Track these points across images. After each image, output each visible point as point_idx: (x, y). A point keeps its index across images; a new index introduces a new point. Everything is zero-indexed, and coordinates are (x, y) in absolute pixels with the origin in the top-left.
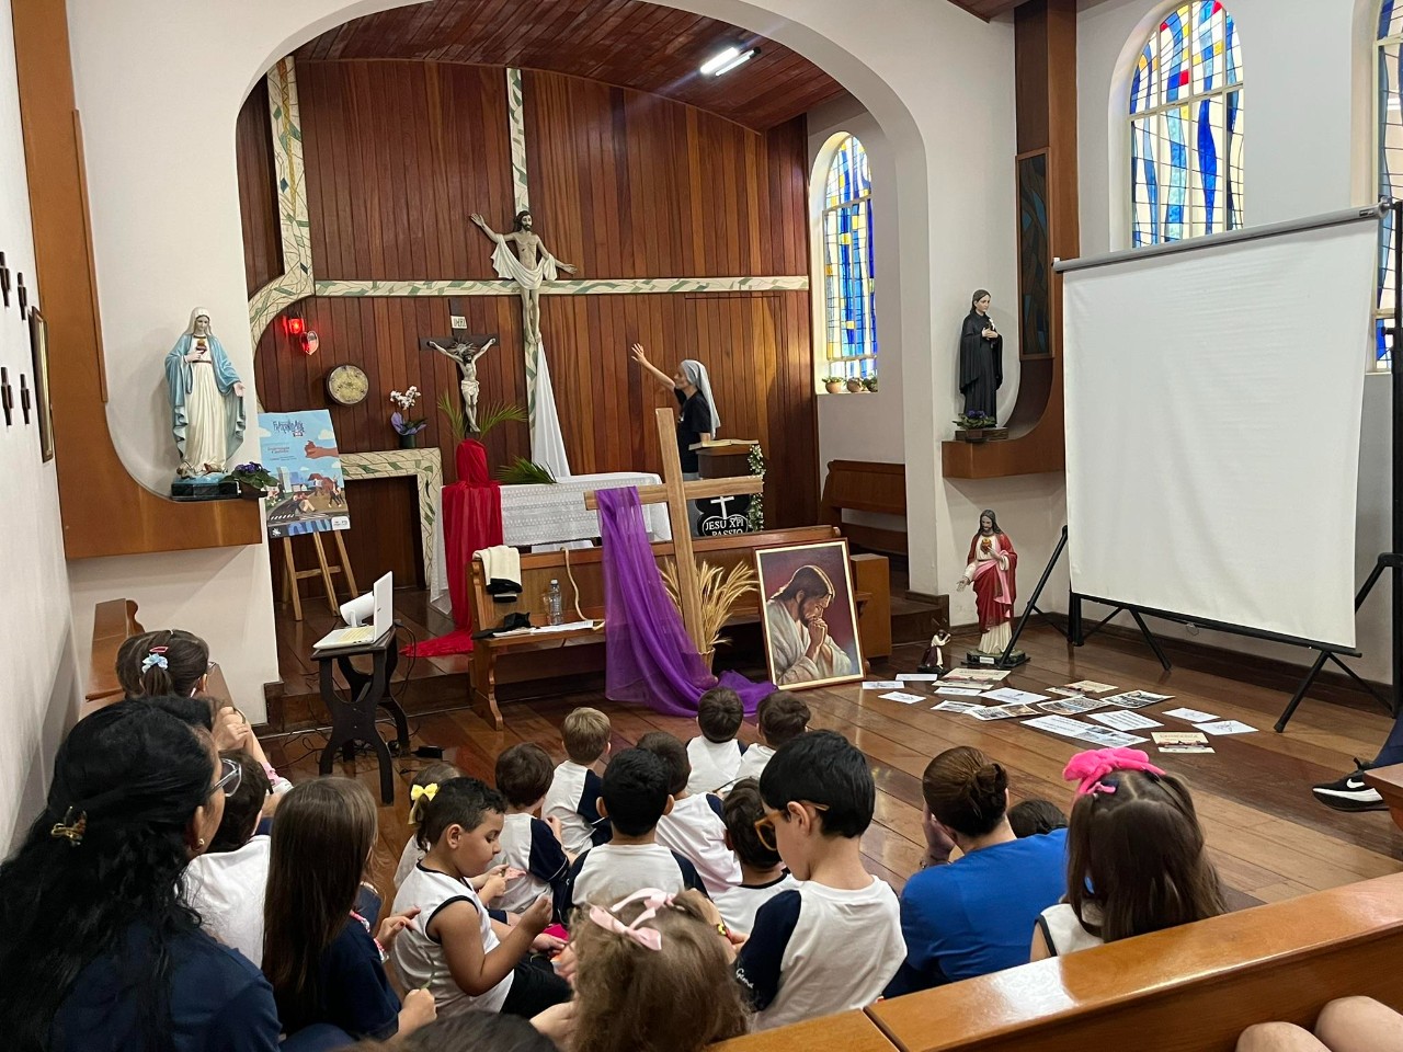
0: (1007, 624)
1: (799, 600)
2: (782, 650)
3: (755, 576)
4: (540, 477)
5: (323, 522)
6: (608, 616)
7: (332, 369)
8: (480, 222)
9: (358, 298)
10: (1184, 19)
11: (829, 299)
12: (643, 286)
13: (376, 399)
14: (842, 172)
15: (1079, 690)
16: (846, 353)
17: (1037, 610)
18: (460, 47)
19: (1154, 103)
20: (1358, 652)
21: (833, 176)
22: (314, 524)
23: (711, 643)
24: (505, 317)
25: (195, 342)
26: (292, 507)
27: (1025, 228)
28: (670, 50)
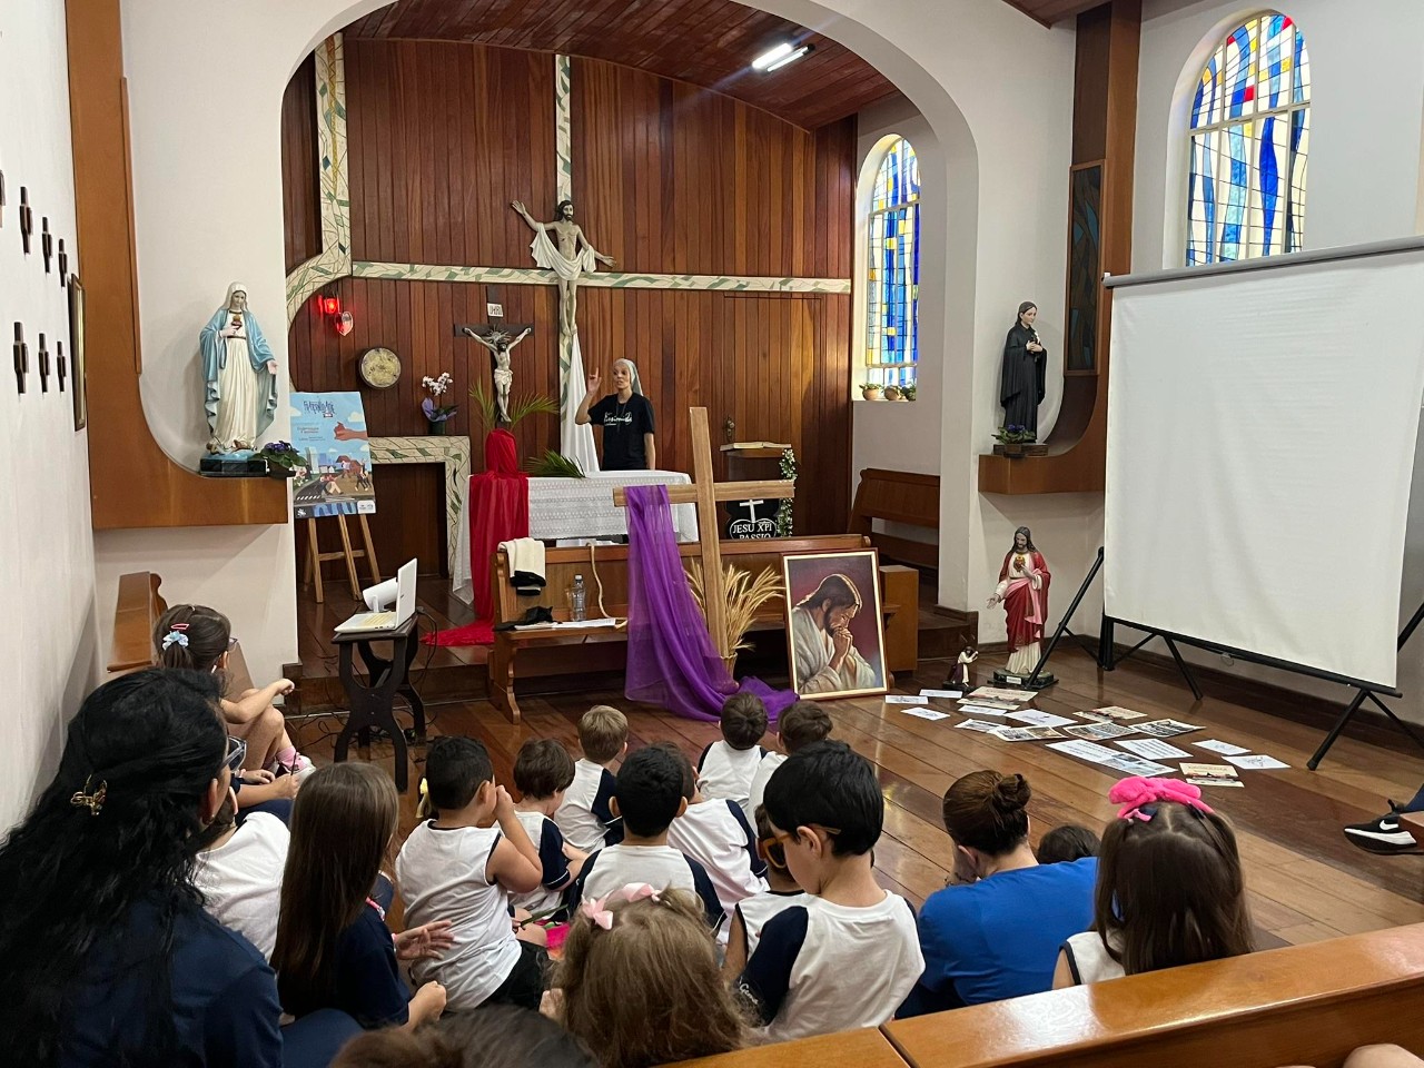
0: (1037, 644)
1: (825, 608)
2: (806, 659)
3: (781, 582)
4: (569, 471)
5: (349, 505)
6: (631, 614)
7: (365, 351)
8: (521, 209)
9: (395, 280)
10: (1252, 34)
11: (871, 304)
12: (682, 282)
13: (408, 384)
14: (891, 175)
15: (1107, 715)
16: (885, 360)
17: (1068, 631)
18: (508, 32)
19: (1216, 118)
20: (1398, 692)
21: (881, 179)
22: (339, 506)
23: (736, 647)
24: (541, 305)
25: (231, 317)
26: (318, 488)
27: (1076, 240)
28: (721, 43)
